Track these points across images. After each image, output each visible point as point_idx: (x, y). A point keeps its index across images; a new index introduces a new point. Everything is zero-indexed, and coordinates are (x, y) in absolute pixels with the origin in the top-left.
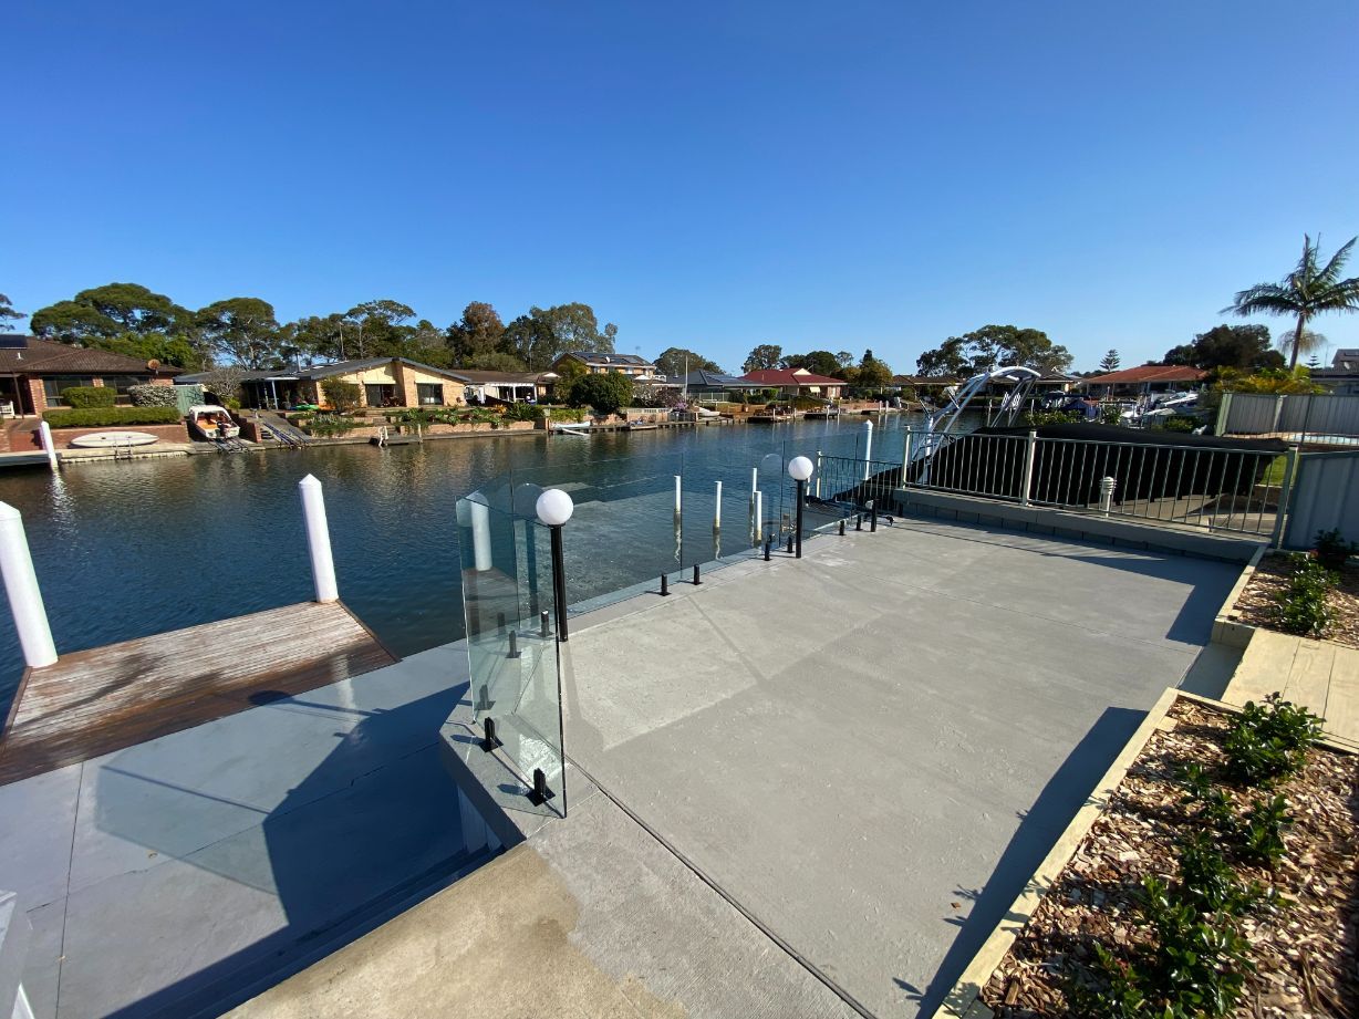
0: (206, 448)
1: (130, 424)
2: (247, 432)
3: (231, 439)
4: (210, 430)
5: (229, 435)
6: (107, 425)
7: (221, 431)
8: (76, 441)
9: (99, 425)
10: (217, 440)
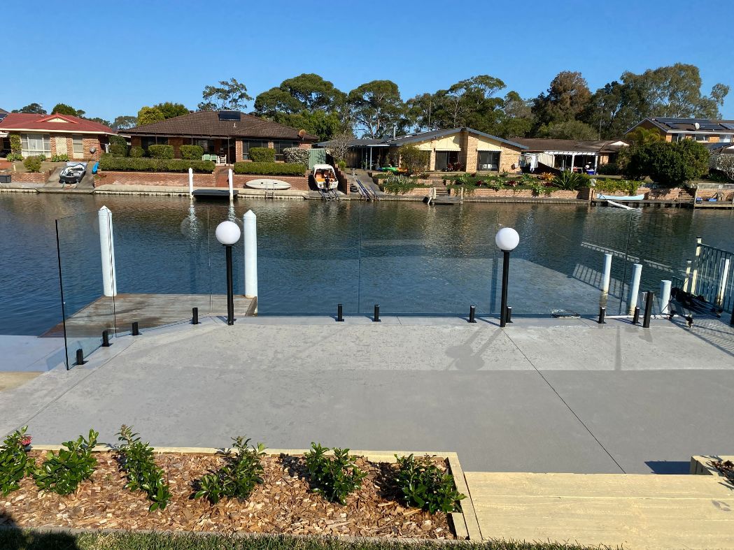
0: (316, 194)
1: (278, 174)
2: (342, 187)
3: (332, 190)
4: (320, 182)
5: (331, 187)
6: (266, 174)
7: (327, 184)
8: (249, 183)
9: (262, 174)
10: (324, 190)
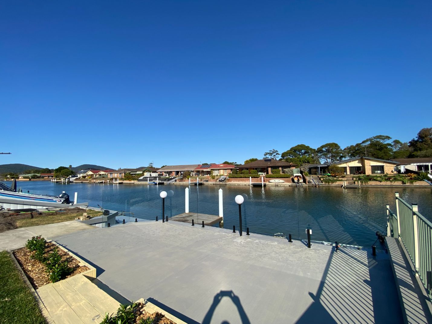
0: (294, 184)
1: (280, 178)
2: (305, 181)
3: (301, 183)
4: (296, 180)
5: (300, 182)
6: (276, 178)
7: (298, 180)
8: (270, 181)
9: (275, 178)
10: (297, 183)
